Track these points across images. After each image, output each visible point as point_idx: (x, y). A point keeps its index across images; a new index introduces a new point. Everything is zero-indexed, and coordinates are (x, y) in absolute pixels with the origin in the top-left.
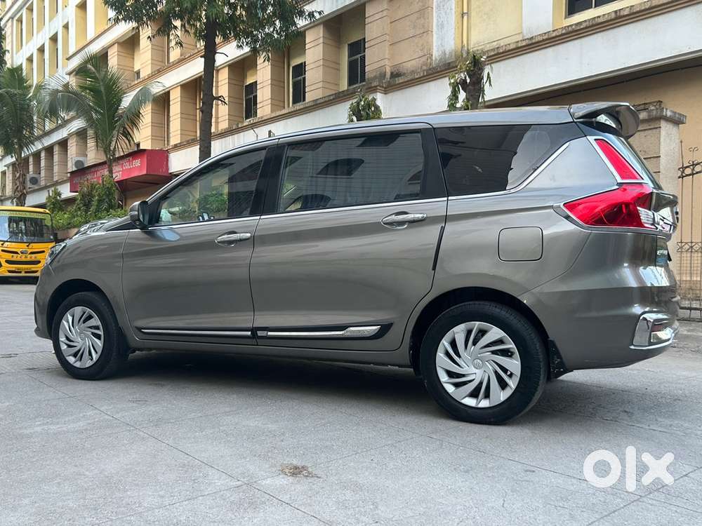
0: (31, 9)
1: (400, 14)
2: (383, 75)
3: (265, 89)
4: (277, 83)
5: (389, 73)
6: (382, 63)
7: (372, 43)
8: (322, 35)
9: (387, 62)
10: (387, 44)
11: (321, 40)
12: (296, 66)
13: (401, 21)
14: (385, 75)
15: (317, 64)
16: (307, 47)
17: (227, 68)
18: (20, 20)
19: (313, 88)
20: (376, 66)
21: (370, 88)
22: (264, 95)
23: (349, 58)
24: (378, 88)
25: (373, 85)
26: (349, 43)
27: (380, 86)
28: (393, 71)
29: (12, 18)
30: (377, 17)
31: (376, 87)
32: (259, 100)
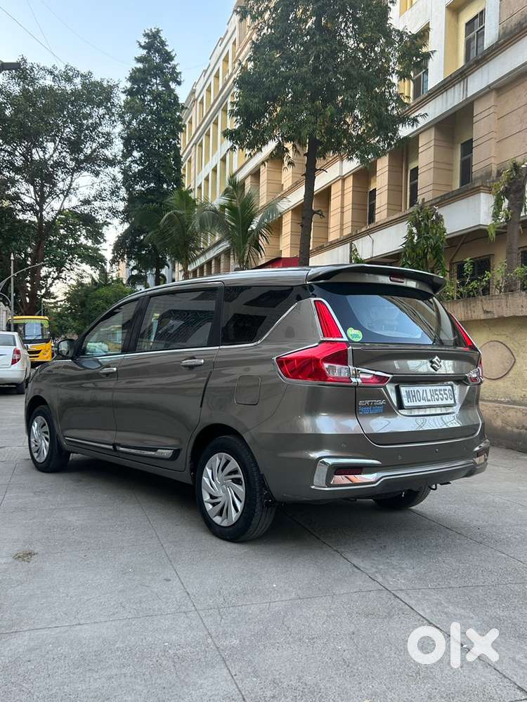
0: (208, 135)
1: (508, 109)
2: (489, 174)
3: (382, 195)
4: (394, 187)
5: (496, 172)
6: (487, 162)
7: (479, 142)
8: (433, 138)
9: (493, 160)
10: (493, 142)
11: (432, 143)
12: (413, 169)
13: (508, 116)
14: (491, 174)
15: (428, 167)
16: (420, 150)
17: (352, 177)
18: (201, 145)
19: (424, 191)
20: (482, 165)
21: (473, 189)
22: (382, 200)
23: (461, 157)
24: (482, 188)
25: (476, 186)
26: (462, 142)
27: (484, 186)
28: (499, 169)
29: (195, 144)
30: (486, 114)
31: (479, 187)
32: (377, 206)
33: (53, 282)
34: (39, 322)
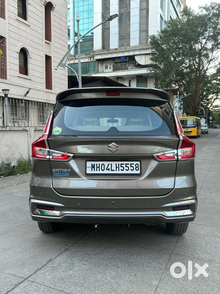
33: (214, 101)
34: (192, 119)
